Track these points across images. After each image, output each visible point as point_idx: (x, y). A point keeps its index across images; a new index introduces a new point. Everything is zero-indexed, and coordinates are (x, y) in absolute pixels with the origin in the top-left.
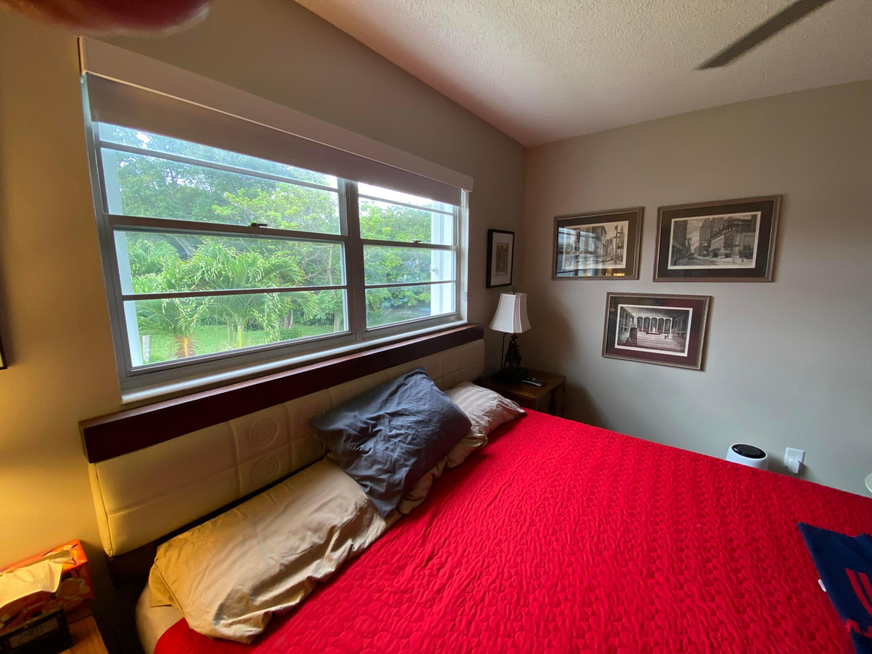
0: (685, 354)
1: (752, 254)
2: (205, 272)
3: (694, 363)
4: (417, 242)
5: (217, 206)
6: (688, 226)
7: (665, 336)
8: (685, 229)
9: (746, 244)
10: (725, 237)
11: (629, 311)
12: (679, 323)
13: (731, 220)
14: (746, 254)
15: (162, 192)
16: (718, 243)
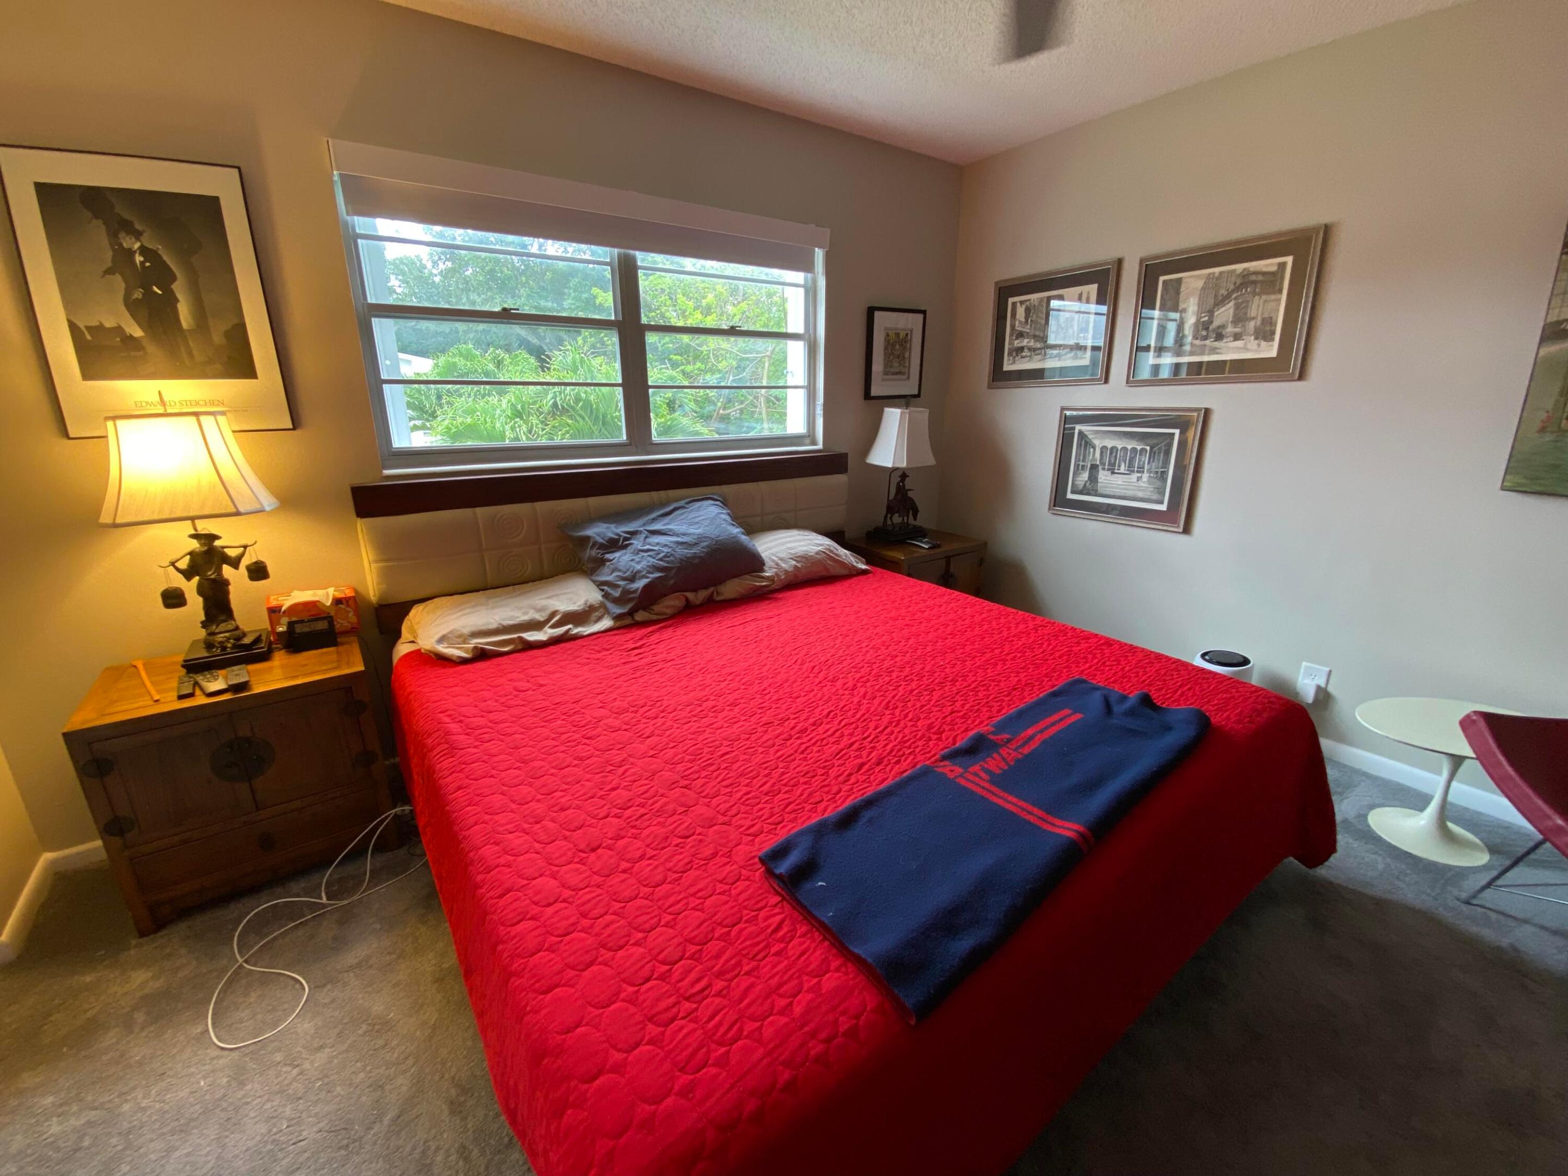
0: (1163, 507)
1: (1273, 333)
2: (558, 393)
3: (1175, 522)
4: (732, 328)
5: (599, 291)
6: (1183, 288)
7: (1138, 477)
8: (1178, 293)
9: (1266, 315)
10: (1235, 304)
11: (1090, 437)
12: (1160, 453)
13: (1246, 275)
14: (1264, 334)
15: (523, 273)
16: (1225, 314)
